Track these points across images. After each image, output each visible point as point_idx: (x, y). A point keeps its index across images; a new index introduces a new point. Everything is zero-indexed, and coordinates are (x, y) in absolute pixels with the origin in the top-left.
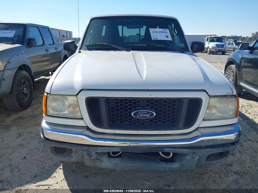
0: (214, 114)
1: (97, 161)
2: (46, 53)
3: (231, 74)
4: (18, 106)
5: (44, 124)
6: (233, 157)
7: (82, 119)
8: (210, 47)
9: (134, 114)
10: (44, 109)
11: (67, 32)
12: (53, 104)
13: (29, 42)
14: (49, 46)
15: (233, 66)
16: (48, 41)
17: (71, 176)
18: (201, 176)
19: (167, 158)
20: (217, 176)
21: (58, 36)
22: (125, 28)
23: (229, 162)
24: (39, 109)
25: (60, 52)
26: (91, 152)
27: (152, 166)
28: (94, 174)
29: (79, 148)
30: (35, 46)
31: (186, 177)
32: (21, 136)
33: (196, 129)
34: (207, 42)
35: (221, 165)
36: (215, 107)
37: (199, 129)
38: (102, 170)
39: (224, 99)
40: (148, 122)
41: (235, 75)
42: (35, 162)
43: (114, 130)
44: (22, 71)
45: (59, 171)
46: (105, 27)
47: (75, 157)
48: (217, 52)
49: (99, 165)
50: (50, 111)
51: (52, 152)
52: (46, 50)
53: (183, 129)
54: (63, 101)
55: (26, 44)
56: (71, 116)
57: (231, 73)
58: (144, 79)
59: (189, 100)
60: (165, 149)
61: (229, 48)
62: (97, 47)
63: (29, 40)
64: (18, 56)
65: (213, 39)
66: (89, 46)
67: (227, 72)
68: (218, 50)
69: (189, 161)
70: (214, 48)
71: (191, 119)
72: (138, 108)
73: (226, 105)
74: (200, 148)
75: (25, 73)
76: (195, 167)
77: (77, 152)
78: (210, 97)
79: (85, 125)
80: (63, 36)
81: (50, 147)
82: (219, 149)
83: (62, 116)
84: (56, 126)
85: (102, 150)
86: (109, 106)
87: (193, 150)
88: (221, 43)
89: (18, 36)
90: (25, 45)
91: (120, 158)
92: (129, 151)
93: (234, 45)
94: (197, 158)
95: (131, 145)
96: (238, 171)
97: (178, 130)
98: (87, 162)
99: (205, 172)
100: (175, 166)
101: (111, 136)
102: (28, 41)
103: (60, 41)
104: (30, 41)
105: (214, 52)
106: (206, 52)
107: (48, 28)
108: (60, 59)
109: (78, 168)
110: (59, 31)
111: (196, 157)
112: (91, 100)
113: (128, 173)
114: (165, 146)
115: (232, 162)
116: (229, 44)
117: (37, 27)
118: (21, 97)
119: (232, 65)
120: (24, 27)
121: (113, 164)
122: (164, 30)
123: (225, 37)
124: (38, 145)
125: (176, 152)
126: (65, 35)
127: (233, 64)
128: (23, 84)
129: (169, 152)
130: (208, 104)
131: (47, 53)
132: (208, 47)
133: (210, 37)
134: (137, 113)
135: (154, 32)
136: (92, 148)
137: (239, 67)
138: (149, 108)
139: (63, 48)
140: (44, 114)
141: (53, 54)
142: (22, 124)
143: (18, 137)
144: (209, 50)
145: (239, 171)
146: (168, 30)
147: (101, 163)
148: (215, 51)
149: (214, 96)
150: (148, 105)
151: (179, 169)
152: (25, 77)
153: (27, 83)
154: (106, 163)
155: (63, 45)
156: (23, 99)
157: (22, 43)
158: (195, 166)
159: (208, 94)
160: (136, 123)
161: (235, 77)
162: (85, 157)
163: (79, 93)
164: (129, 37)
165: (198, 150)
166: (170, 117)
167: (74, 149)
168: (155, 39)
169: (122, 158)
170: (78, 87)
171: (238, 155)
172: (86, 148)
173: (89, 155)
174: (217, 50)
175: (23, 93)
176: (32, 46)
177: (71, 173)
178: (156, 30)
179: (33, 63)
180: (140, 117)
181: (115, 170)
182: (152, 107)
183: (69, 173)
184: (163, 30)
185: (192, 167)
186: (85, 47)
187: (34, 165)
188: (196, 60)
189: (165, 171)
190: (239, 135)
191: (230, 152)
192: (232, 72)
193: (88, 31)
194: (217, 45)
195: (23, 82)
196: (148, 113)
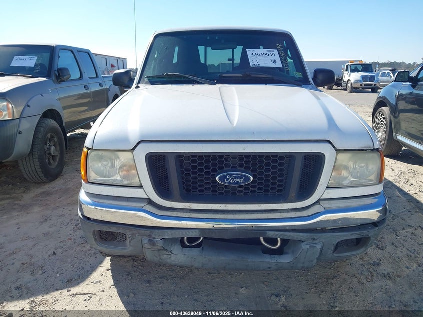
0: (344, 179)
1: (165, 252)
2: (84, 91)
3: (383, 123)
4: (41, 175)
5: (83, 196)
6: (382, 251)
7: (141, 187)
8: (352, 80)
9: (220, 179)
10: (82, 173)
11: (118, 59)
12: (96, 166)
13: (59, 74)
14: (90, 81)
15: (386, 109)
16: (89, 73)
17: (124, 281)
18: (329, 280)
19: (272, 249)
20: (355, 280)
21: (104, 66)
22: (209, 49)
23: (376, 260)
24: (74, 180)
25: (107, 90)
26: (154, 238)
27: (249, 260)
28: (161, 278)
29: (136, 232)
30: (67, 80)
31: (305, 282)
32: (46, 221)
33: (317, 202)
34: (347, 72)
35: (362, 265)
36: (346, 168)
37: (321, 202)
38: (172, 272)
39: (361, 155)
40: (241, 191)
41: (389, 123)
42: (69, 260)
43: (190, 204)
44: (48, 120)
45: (106, 273)
46: (177, 48)
47: (130, 246)
48: (363, 88)
49: (167, 259)
50: (93, 176)
51: (95, 240)
52: (85, 87)
53: (296, 202)
54: (111, 160)
55: (54, 78)
56: (125, 182)
57: (382, 121)
58: (235, 124)
59: (305, 156)
60: (268, 232)
61: (384, 82)
62: (165, 79)
63: (59, 70)
64: (41, 95)
65: (356, 67)
66: (153, 77)
67: (376, 119)
68: (365, 85)
69: (307, 253)
70: (359, 82)
71: (308, 186)
72: (225, 169)
73: (363, 165)
74: (323, 231)
75: (52, 123)
76: (317, 262)
77: (133, 239)
78: (338, 151)
79: (145, 196)
80: (112, 66)
81: (92, 230)
82: (354, 233)
83: (110, 182)
84: (101, 198)
85: (171, 234)
86: (181, 167)
87: (312, 234)
88: (370, 74)
89: (42, 65)
90: (52, 79)
91: (199, 249)
92: (213, 236)
93: (391, 77)
94: (319, 247)
95: (216, 226)
96: (389, 274)
97: (287, 203)
98: (149, 255)
99: (336, 275)
100: (285, 260)
101: (185, 214)
102: (58, 72)
103: (106, 73)
104: (60, 72)
105: (359, 88)
106: (345, 89)
107: (88, 52)
108: (107, 101)
109: (136, 269)
110: (106, 58)
111: (317, 246)
112: (154, 158)
113: (213, 277)
114: (268, 229)
115: (380, 260)
116: (384, 74)
117: (71, 50)
118: (47, 160)
119: (384, 108)
120: (50, 51)
121: (188, 257)
122: (270, 51)
123: (378, 63)
124: (73, 234)
125: (285, 238)
126: (115, 65)
127: (386, 106)
128: (50, 141)
129: (274, 237)
130: (335, 163)
131: (87, 91)
132: (349, 80)
133: (351, 63)
134: (225, 177)
135: (254, 54)
136: (157, 231)
137: (395, 110)
138: (243, 169)
139: (112, 83)
140: (82, 181)
141: (96, 93)
142: (48, 202)
143: (42, 222)
144: (349, 85)
145: (391, 274)
146: (276, 51)
147: (169, 256)
148: (360, 86)
149: (345, 150)
150: (241, 165)
151: (292, 266)
152: (53, 130)
153: (55, 139)
154: (179, 256)
155: (111, 79)
156: (50, 164)
157: (48, 75)
158: (316, 260)
159: (334, 147)
160: (223, 194)
161: (389, 127)
162: (146, 246)
163: (136, 146)
164: (219, 65)
165: (320, 235)
166: (275, 183)
167: (128, 233)
168: (255, 65)
169: (203, 248)
170: (134, 138)
171: (390, 249)
172: (147, 232)
173: (152, 242)
174: (363, 85)
175: (50, 154)
176: (64, 81)
177: (125, 277)
178: (257, 50)
179: (64, 108)
180: (230, 183)
181: (192, 266)
182: (247, 168)
183: (121, 277)
184: (268, 51)
185: (312, 261)
186: (146, 80)
187: (67, 265)
188: (320, 97)
189: (269, 268)
190: (384, 212)
191: (372, 238)
192: (384, 118)
193: (151, 54)
194: (363, 77)
195: (49, 137)
196: (241, 177)
